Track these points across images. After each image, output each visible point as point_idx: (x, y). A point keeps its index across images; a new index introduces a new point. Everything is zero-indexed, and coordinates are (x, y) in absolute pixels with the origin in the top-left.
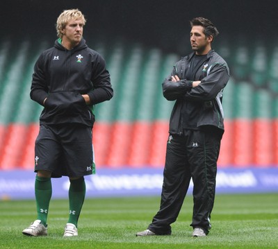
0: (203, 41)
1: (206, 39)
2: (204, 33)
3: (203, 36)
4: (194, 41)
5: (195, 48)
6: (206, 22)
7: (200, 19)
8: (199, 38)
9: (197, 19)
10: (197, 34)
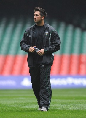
0: (40, 18)
1: (41, 17)
2: (40, 14)
3: (40, 16)
4: (35, 19)
5: (36, 22)
6: (41, 9)
7: (38, 8)
8: (38, 17)
9: (37, 8)
10: (37, 15)
